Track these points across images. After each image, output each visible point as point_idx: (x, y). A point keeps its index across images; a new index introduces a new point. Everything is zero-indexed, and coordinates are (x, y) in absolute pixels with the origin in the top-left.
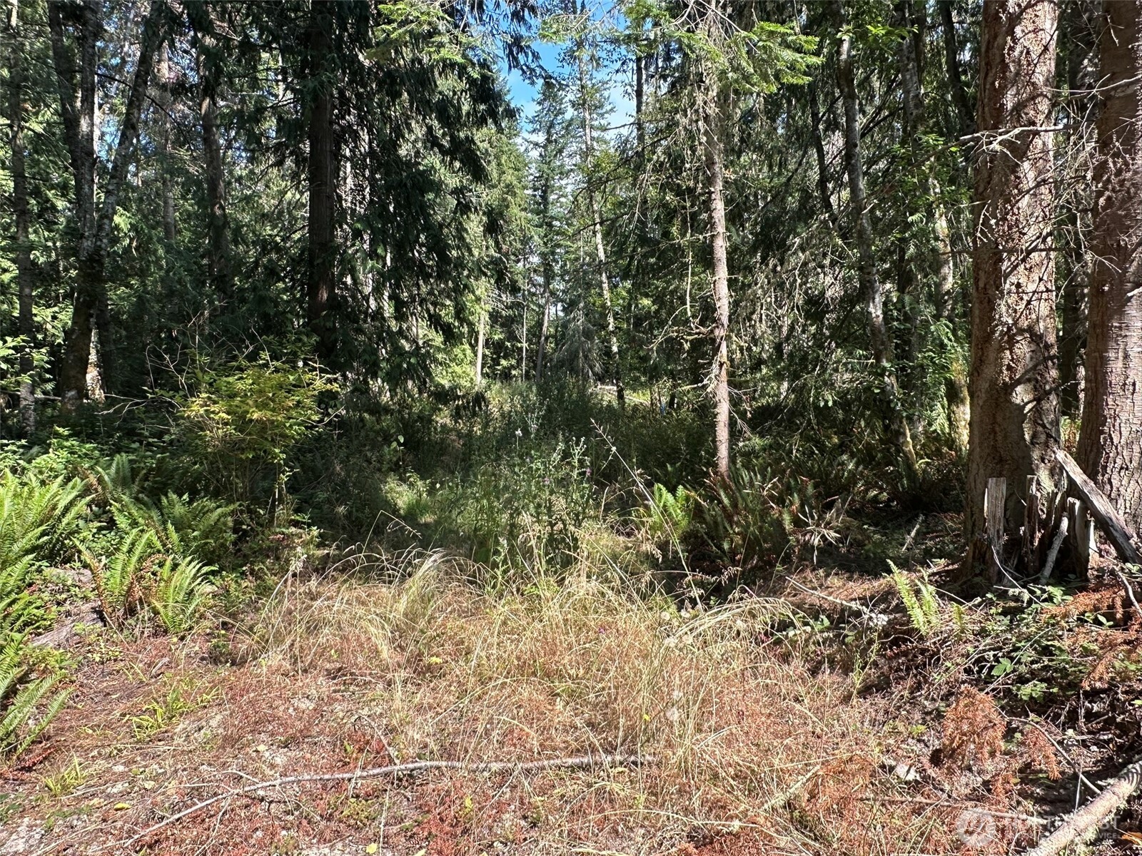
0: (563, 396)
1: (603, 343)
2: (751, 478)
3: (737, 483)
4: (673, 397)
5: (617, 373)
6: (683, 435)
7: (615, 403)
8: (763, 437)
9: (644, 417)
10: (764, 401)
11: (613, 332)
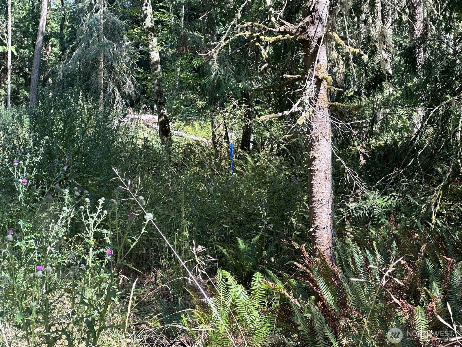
0: (72, 132)
1: (137, 46)
2: (366, 259)
3: (345, 267)
4: (247, 132)
5: (160, 93)
6: (264, 192)
7: (156, 142)
8: (386, 194)
9: (201, 164)
10: (387, 138)
11: (152, 29)
